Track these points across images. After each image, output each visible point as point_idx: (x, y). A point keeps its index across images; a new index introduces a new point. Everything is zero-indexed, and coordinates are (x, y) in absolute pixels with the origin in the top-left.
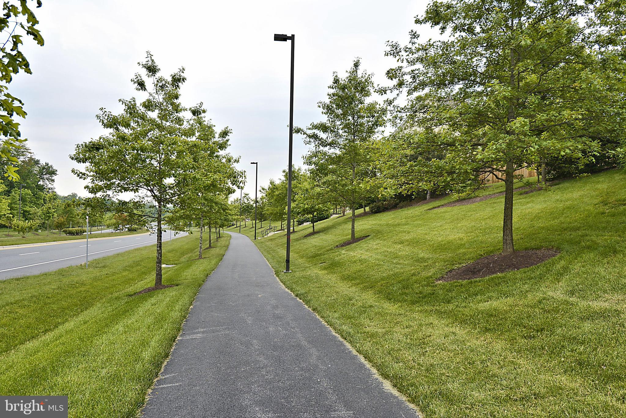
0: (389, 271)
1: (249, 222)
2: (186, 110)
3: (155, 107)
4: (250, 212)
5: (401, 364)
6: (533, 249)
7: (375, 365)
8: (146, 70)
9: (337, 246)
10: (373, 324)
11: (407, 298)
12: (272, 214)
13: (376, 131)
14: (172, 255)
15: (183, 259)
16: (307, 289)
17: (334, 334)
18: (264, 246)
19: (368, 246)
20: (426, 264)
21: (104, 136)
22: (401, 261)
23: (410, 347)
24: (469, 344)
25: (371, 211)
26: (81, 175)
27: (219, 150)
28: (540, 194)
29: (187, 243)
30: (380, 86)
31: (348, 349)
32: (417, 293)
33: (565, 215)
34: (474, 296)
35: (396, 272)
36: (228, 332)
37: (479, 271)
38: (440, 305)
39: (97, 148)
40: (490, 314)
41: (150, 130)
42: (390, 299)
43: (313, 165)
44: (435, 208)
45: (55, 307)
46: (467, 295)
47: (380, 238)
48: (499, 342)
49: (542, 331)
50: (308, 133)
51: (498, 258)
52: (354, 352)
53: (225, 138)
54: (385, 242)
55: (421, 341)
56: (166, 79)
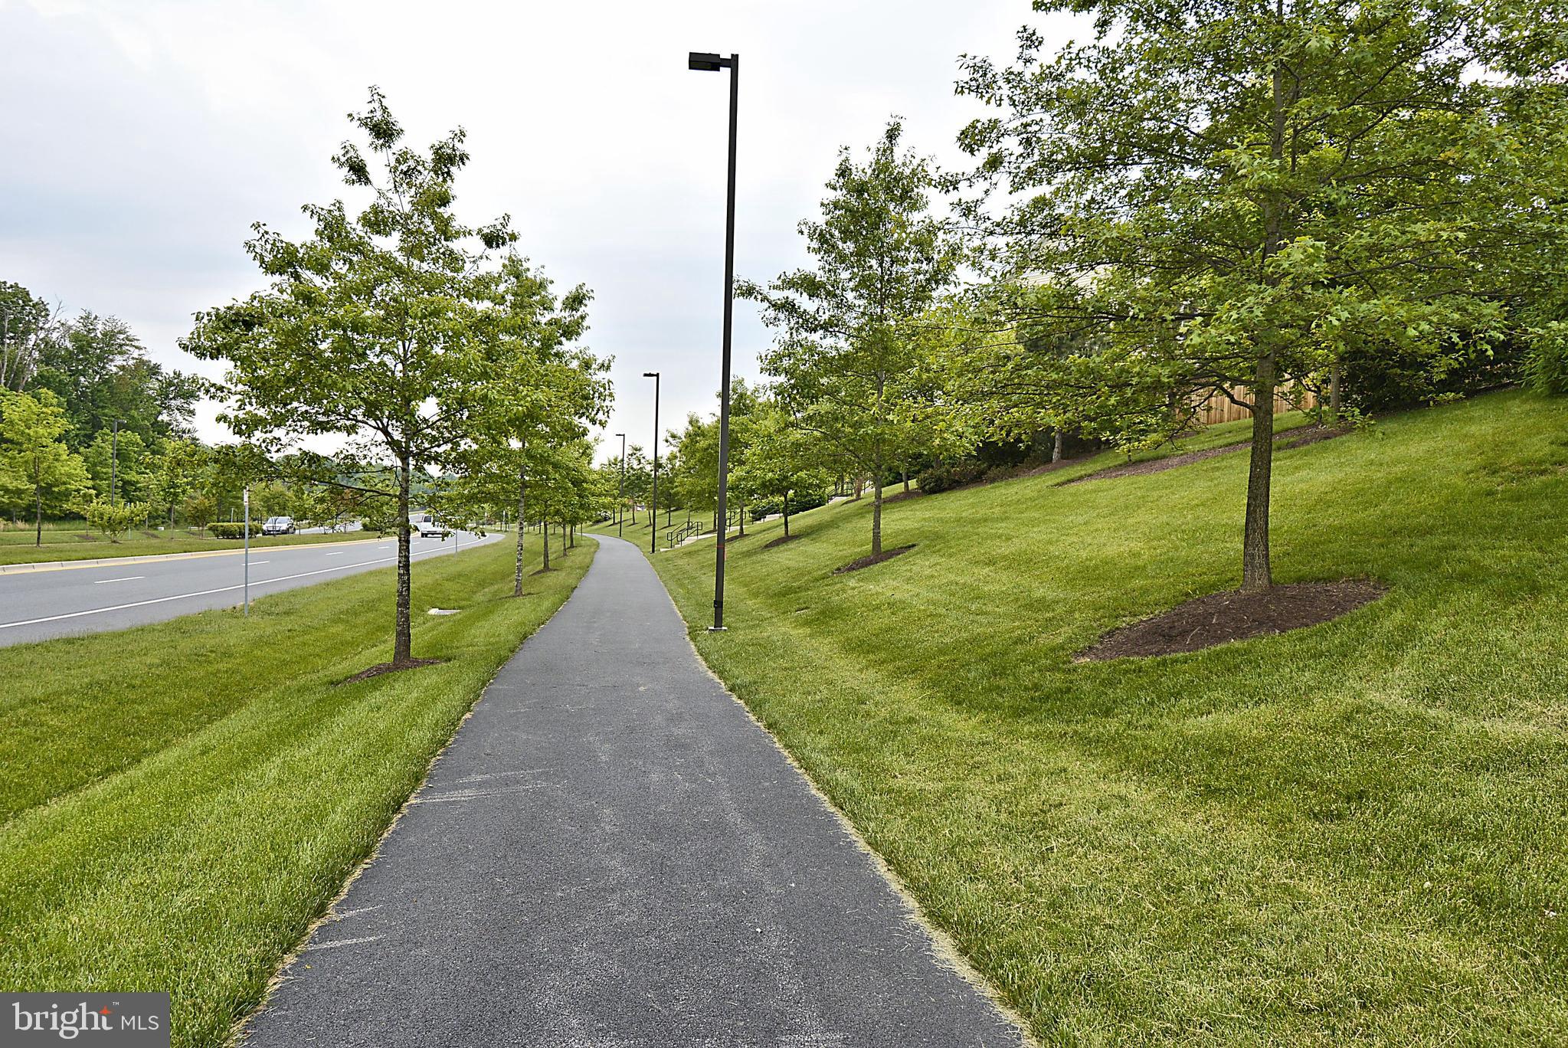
0: (960, 631)
1: (642, 513)
2: (470, 234)
3: (393, 224)
4: (645, 491)
5: (981, 886)
6: (1318, 580)
7: (914, 886)
8: (367, 131)
9: (839, 569)
10: (913, 768)
11: (1001, 700)
12: (690, 493)
13: (934, 294)
14: (456, 587)
15: (479, 597)
16: (759, 672)
17: (814, 792)
18: (670, 566)
19: (910, 571)
20: (1051, 615)
21: (263, 294)
22: (989, 608)
23: (1007, 835)
24: (1163, 831)
25: (922, 488)
26: (213, 390)
27: (563, 339)
28: (1325, 449)
29: (496, 559)
30: (942, 172)
31: (846, 836)
32: (1026, 689)
33: (1392, 497)
34: (1173, 699)
35: (975, 633)
36: (544, 784)
37: (1184, 634)
38: (1085, 721)
39: (245, 322)
40: (1217, 749)
41: (378, 281)
42: (959, 703)
43: (783, 375)
44: (1072, 481)
45: (144, 710)
46: (1154, 696)
47: (939, 551)
48: (1246, 827)
49: (1361, 798)
50: (772, 298)
51: (1232, 601)
52: (862, 846)
53: (577, 310)
54: (952, 562)
55: (1035, 819)
56: (416, 153)
